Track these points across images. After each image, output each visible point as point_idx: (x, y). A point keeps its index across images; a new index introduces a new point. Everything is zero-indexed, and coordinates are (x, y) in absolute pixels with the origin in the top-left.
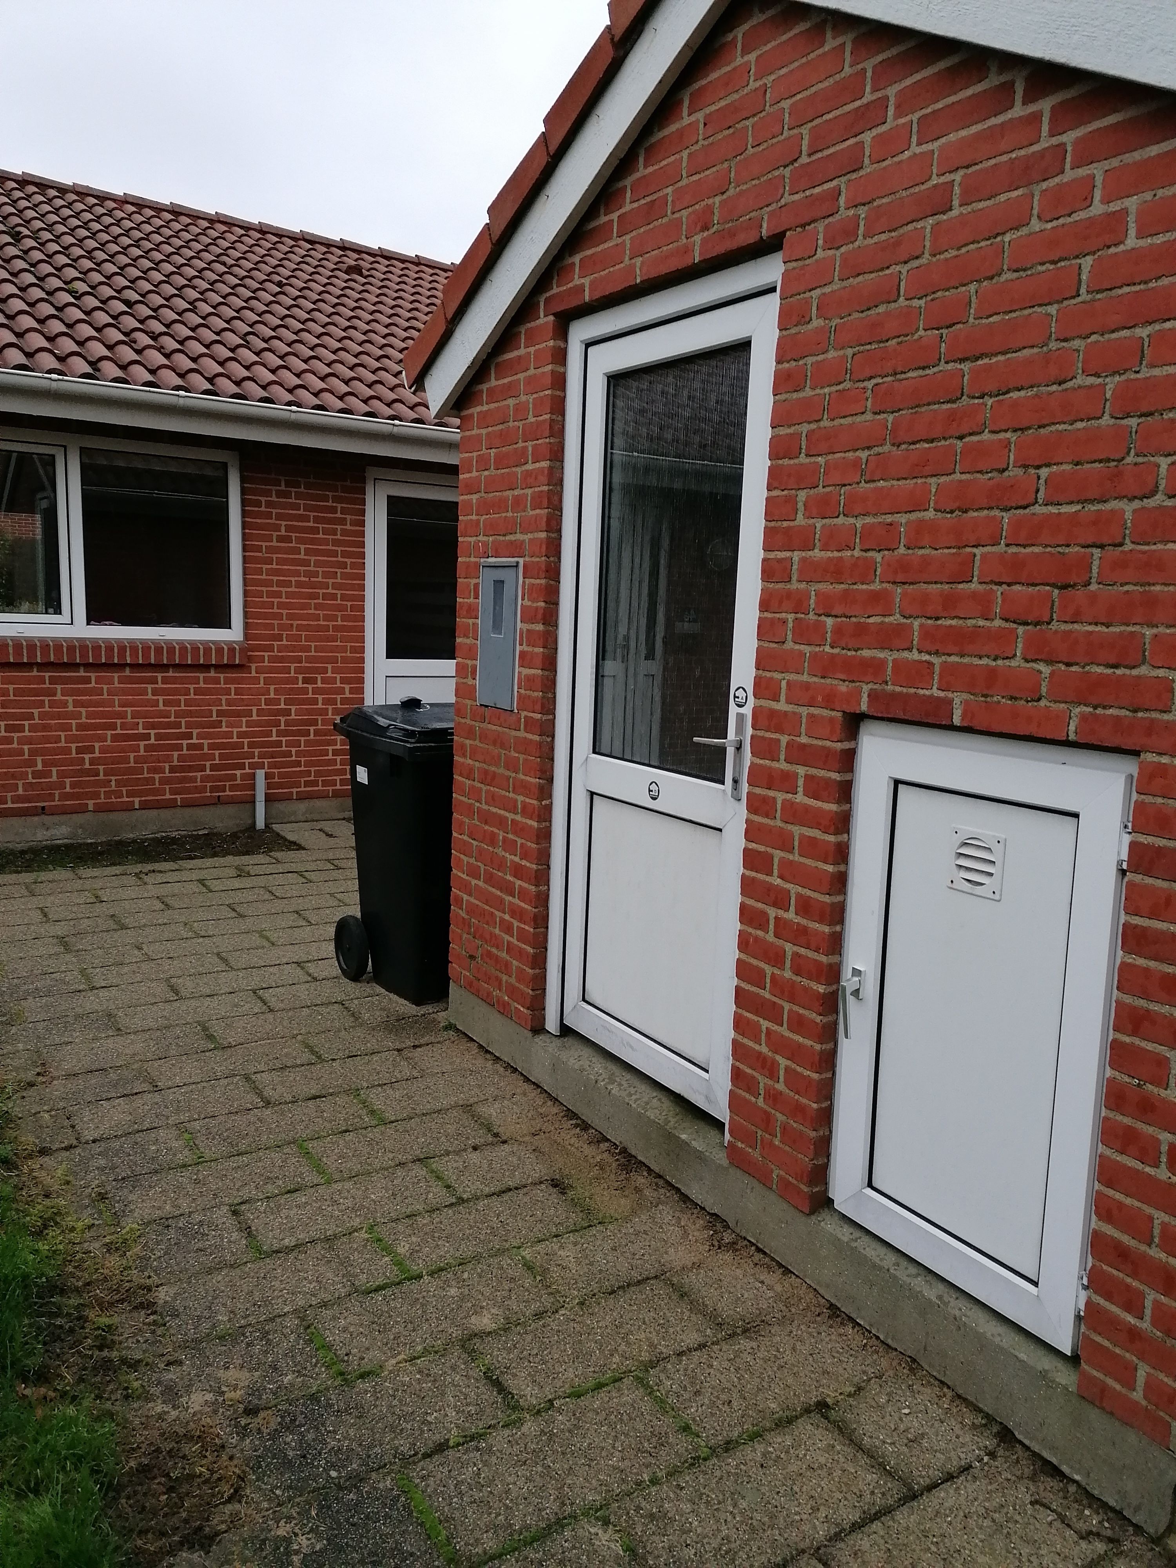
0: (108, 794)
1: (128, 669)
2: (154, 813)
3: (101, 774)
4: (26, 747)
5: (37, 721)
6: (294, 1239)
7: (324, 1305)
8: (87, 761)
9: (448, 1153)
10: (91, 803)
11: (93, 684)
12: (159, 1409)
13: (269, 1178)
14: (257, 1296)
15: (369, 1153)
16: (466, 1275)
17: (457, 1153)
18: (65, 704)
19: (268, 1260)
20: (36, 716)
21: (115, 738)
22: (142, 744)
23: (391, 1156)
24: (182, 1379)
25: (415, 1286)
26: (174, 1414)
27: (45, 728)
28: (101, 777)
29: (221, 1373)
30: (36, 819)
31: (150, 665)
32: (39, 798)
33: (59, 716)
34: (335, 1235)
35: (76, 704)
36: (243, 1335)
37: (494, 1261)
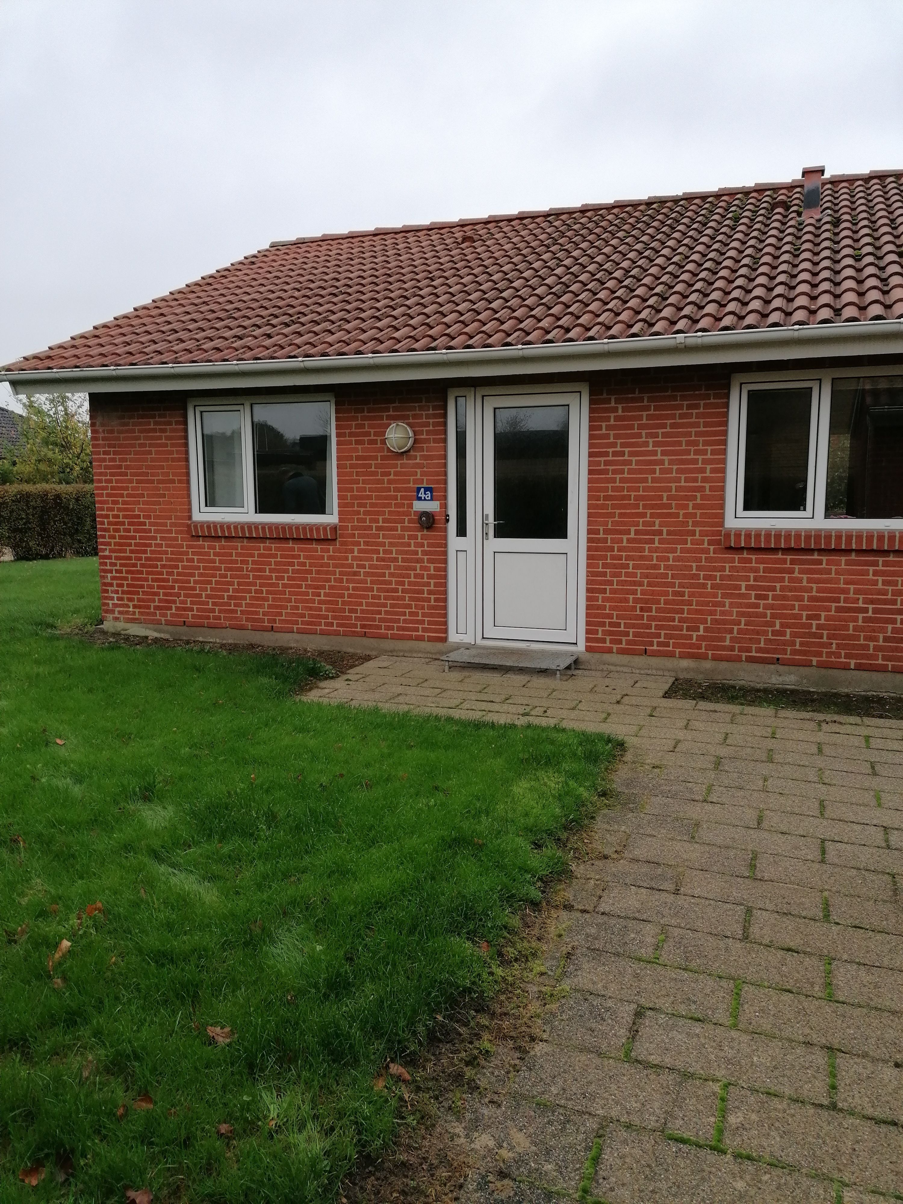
0: (829, 654)
1: (853, 554)
2: (865, 674)
3: (825, 637)
4: (768, 612)
5: (778, 593)
6: (660, 1059)
7: (629, 1126)
8: (814, 626)
9: (865, 1055)
10: (815, 660)
11: (824, 566)
12: (457, 1131)
13: (689, 999)
14: (592, 1088)
15: (789, 1020)
16: (766, 1177)
17: (874, 1060)
18: (800, 580)
19: (626, 1065)
20: (778, 588)
21: (839, 609)
22: (861, 616)
23: (807, 1031)
24: (490, 1119)
25: (712, 1157)
26: (462, 1140)
27: (784, 598)
28: (825, 639)
29: (513, 1132)
30: (772, 666)
31: (873, 550)
32: (775, 651)
33: (794, 589)
34: (692, 1075)
35: (809, 581)
36: (553, 1112)
37: (806, 1182)
